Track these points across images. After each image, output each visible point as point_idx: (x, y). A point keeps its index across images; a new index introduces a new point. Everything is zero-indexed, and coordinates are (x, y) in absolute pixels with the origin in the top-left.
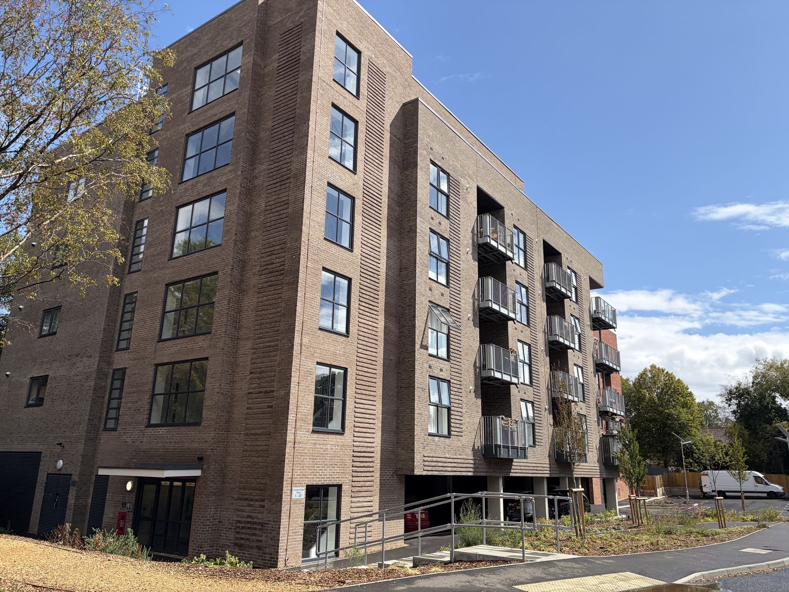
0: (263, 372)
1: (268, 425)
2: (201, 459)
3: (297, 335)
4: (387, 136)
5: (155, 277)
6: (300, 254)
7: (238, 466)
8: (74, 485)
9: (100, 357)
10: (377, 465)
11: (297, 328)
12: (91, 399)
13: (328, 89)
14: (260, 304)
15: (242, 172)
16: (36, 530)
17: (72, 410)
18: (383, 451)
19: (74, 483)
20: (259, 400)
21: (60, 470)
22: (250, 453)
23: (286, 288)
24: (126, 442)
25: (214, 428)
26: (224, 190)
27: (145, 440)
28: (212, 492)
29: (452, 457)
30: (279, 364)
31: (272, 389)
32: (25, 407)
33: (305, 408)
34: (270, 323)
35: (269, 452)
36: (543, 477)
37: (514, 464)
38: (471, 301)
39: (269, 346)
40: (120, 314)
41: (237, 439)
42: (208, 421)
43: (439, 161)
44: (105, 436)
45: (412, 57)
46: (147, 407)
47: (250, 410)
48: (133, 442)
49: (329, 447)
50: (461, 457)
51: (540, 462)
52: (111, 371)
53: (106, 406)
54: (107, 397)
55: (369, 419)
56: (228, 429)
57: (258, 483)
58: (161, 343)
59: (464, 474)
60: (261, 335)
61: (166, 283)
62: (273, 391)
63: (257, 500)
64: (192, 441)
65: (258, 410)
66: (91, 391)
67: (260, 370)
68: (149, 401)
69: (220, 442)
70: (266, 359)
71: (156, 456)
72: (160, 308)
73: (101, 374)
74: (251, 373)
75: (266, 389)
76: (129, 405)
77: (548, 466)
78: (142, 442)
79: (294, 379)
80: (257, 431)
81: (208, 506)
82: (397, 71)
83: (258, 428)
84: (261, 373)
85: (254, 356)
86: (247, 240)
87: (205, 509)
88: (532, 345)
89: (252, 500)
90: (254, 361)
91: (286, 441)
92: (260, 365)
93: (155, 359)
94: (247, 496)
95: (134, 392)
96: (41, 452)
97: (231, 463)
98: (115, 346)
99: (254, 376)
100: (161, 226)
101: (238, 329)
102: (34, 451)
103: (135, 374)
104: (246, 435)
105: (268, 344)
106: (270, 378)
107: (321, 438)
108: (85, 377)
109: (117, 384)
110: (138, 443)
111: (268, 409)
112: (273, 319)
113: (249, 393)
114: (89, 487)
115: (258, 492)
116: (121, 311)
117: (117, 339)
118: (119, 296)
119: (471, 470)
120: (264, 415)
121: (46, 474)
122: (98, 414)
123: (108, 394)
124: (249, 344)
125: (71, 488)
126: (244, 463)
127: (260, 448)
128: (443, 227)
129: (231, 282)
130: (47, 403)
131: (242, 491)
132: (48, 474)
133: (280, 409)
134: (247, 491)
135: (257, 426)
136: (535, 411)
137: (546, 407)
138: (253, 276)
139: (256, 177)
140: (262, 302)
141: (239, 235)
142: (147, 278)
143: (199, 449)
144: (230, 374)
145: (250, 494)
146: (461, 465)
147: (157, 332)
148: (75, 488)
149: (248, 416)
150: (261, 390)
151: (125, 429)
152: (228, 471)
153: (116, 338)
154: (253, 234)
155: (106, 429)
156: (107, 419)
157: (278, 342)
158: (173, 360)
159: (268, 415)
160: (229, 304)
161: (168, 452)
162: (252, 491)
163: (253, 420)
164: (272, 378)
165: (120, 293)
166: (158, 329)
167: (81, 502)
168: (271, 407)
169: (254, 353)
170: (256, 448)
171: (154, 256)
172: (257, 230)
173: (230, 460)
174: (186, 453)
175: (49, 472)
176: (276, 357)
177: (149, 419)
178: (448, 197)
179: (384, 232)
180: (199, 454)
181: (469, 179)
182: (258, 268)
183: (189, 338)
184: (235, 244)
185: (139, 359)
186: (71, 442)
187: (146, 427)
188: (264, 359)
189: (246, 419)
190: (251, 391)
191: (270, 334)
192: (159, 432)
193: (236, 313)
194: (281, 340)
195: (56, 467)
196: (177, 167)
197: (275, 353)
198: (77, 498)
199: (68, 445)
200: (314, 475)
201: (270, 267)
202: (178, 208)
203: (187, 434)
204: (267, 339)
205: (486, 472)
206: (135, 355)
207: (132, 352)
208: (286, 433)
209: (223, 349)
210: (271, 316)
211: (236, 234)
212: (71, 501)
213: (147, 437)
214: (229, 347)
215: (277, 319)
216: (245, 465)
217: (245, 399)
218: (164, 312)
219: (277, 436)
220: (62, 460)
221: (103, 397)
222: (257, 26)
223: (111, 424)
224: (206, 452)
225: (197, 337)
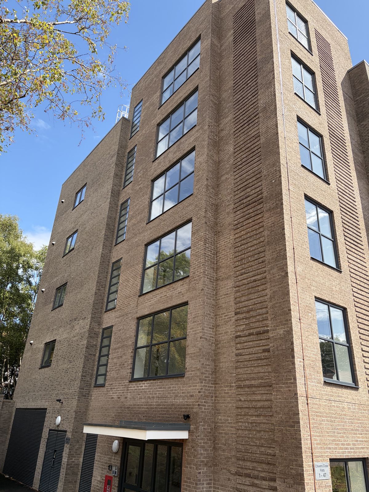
0: (252, 310)
1: (267, 374)
2: (187, 417)
3: (290, 262)
5: (136, 242)
6: (280, 176)
7: (232, 427)
8: (68, 443)
9: (92, 318)
11: (288, 254)
12: (84, 357)
14: (238, 240)
15: (209, 126)
16: (38, 486)
17: (70, 368)
19: (68, 439)
20: (251, 343)
21: (58, 426)
22: (247, 410)
23: (267, 215)
24: (112, 398)
25: (200, 379)
26: (193, 149)
27: (129, 395)
28: (203, 461)
30: (271, 298)
31: (266, 328)
32: (40, 369)
33: (312, 351)
34: (253, 255)
35: (273, 410)
39: (255, 281)
40: (109, 280)
41: (228, 393)
42: (192, 371)
44: (96, 393)
46: (130, 361)
47: (239, 357)
48: (119, 398)
49: (346, 405)
52: (101, 331)
53: (96, 363)
54: (98, 355)
56: (215, 381)
57: (262, 453)
58: (143, 297)
60: (243, 271)
61: (146, 243)
62: (267, 331)
63: (264, 479)
64: (176, 396)
65: (250, 356)
66: (84, 349)
67: (247, 308)
68: (132, 354)
69: (207, 396)
70: (253, 295)
71: (139, 413)
72: (141, 266)
73: (92, 333)
74: (236, 314)
75: (258, 330)
76: (115, 360)
78: (126, 398)
79: (294, 314)
80: (253, 382)
81: (200, 480)
83: (254, 379)
84: (248, 312)
85: (238, 294)
86: (218, 186)
87: (196, 484)
89: (256, 478)
90: (238, 300)
91: (296, 394)
92: (246, 303)
93: (137, 313)
94: (249, 471)
95: (119, 348)
96: (46, 409)
97: (222, 423)
98: (104, 308)
99: (241, 316)
100: (140, 200)
101: (216, 269)
102: (42, 407)
103: (120, 330)
104: (239, 387)
105: (254, 278)
106: (261, 316)
107: (336, 393)
108: (80, 337)
109: (106, 342)
110: (122, 399)
111: (264, 354)
112: (256, 251)
113: (237, 337)
114: (81, 445)
115: (264, 466)
116: (110, 277)
117: (106, 302)
118: (108, 265)
120: (259, 361)
121: (48, 430)
122: (90, 371)
123: (98, 353)
124: (230, 283)
125: (66, 445)
126: (240, 424)
127: (259, 404)
129: (206, 223)
130: (54, 364)
131: (241, 463)
132: (50, 430)
133: (280, 352)
134: (248, 464)
135: (252, 375)
138: (227, 216)
139: (222, 130)
140: (240, 237)
141: (210, 181)
142: (130, 244)
143: (184, 405)
144: (212, 318)
145: (254, 469)
147: (139, 288)
148: (68, 446)
149: (239, 364)
150: (251, 331)
151: (112, 384)
152: (220, 433)
153: (106, 300)
154: (223, 178)
155: (97, 386)
156: (97, 375)
157: (265, 274)
158: (153, 311)
159: (265, 361)
160: (205, 245)
161: (151, 408)
162: (255, 464)
163: (246, 369)
164: (264, 316)
165: (109, 262)
166: (139, 285)
167: (73, 460)
168: (268, 351)
169: (237, 292)
170: (254, 403)
171: (135, 224)
172: (227, 173)
173: (221, 420)
174: (170, 410)
175: (51, 428)
176: (266, 291)
177: (133, 373)
180: (184, 412)
182: (232, 206)
183: (168, 286)
184: (207, 189)
185: (123, 315)
186: (68, 398)
187: (130, 382)
188: (250, 296)
189: (236, 368)
190: (238, 334)
191: (253, 267)
192: (142, 386)
193: (213, 254)
194: (269, 271)
195: (55, 424)
196: (151, 150)
197: (264, 286)
198: (70, 456)
199: (65, 401)
200: (336, 444)
201: (244, 201)
202: (154, 180)
203: (170, 388)
204: (251, 274)
206: (120, 312)
207: (118, 310)
208: (295, 383)
209: (202, 290)
210: (253, 248)
211: (207, 179)
212: (65, 460)
213: (130, 392)
214: (209, 289)
215: (262, 249)
216: (241, 426)
217: (232, 344)
218: (145, 269)
219: (281, 387)
220: (61, 416)
221: (95, 355)
222: (212, 17)
223: (100, 380)
224: (192, 408)
225: (176, 283)
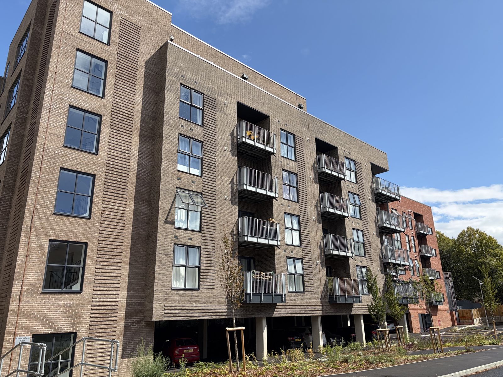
1: (7, 290)
3: (26, 220)
4: (141, 70)
6: (34, 159)
10: (122, 314)
11: (26, 215)
13: (73, 39)
14: (17, 200)
18: (128, 304)
23: (26, 186)
29: (200, 305)
30: (16, 243)
31: (12, 262)
33: (34, 275)
34: (18, 213)
35: (4, 310)
36: (318, 316)
37: (277, 307)
38: (229, 186)
39: (15, 230)
43: (192, 84)
45: (171, 14)
50: (212, 304)
51: (310, 304)
55: (113, 280)
59: (214, 318)
60: (14, 222)
62: (12, 264)
67: (11, 248)
70: (13, 240)
77: (321, 307)
79: (21, 254)
82: (153, 24)
84: (10, 251)
88: (301, 216)
91: (10, 301)
92: (11, 245)
107: (53, 297)
119: (225, 314)
128: (195, 133)
133: (12, 277)
136: (304, 266)
137: (318, 262)
138: (18, 180)
140: (18, 198)
146: (211, 311)
150: (9, 263)
159: (8, 282)
168: (9, 276)
176: (16, 238)
178: (203, 110)
179: (135, 140)
181: (227, 97)
182: (21, 174)
194: (19, 225)
197: (16, 235)
200: (42, 326)
201: (24, 171)
205: (243, 315)
208: (11, 295)
215: (20, 209)
222: (38, 6)
